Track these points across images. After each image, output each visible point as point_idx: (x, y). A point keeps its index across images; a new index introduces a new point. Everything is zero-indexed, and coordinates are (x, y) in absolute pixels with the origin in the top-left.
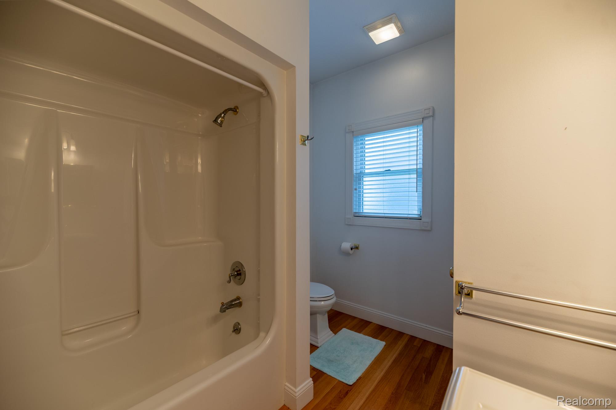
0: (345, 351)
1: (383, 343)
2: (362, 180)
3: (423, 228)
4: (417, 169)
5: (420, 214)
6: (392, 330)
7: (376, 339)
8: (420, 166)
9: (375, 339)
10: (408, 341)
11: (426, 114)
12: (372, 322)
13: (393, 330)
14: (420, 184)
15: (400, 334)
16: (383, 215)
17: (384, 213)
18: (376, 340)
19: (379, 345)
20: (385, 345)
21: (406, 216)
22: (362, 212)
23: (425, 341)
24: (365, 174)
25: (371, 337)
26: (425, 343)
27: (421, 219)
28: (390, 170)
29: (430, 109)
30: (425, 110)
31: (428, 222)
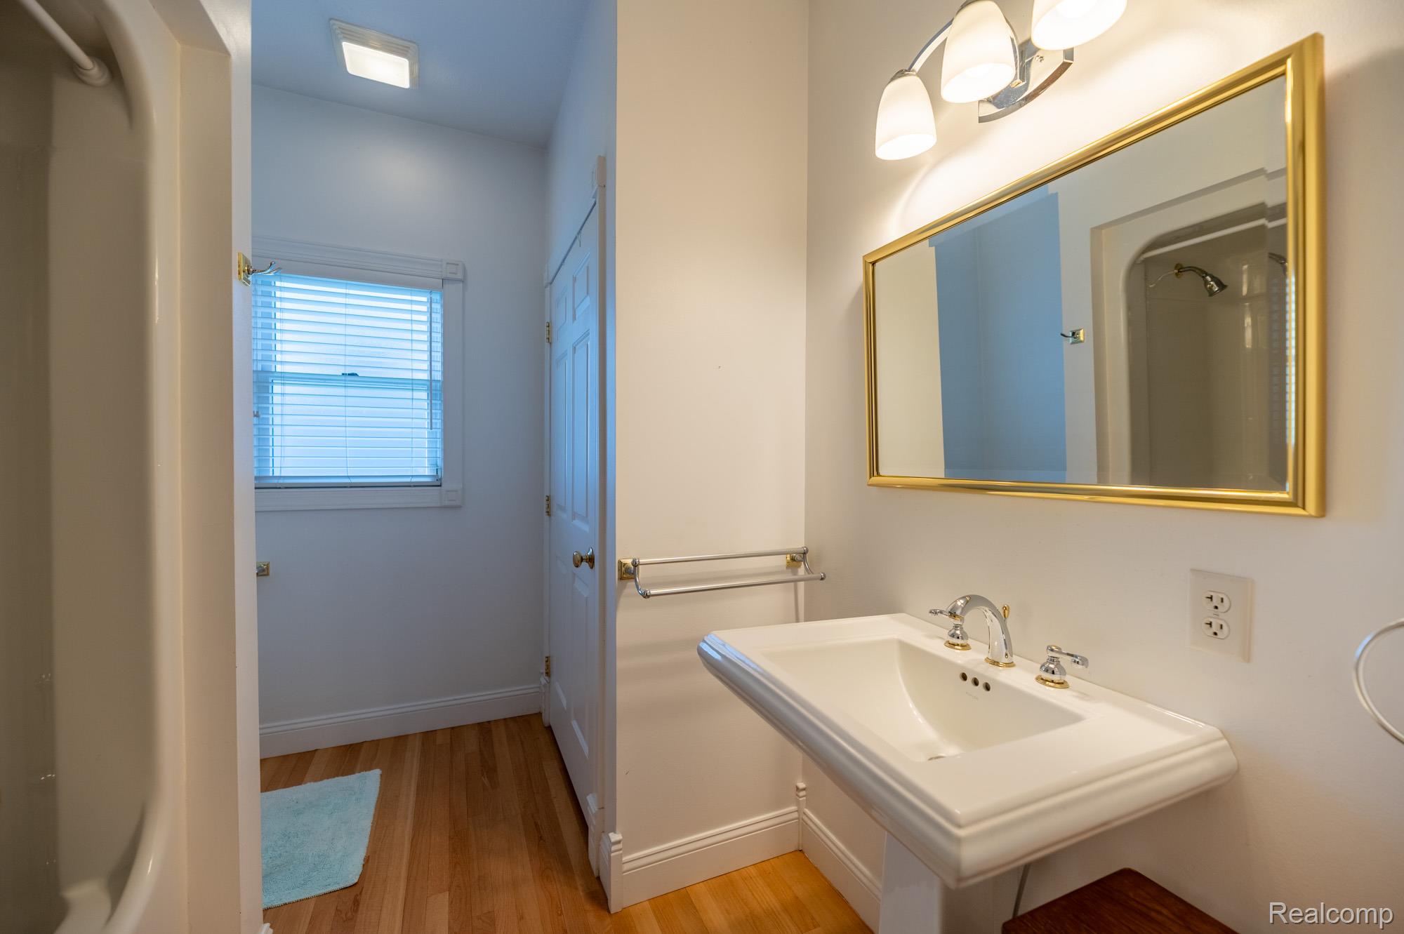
0: (289, 837)
1: (376, 773)
2: (270, 391)
3: (447, 503)
4: (431, 381)
5: (435, 474)
6: (376, 743)
7: (354, 773)
8: (438, 376)
9: (351, 774)
10: (423, 744)
11: (450, 273)
12: (317, 750)
13: (378, 740)
14: (438, 413)
15: (399, 742)
16: (347, 481)
17: (348, 477)
18: (353, 775)
19: (369, 782)
20: (381, 775)
21: (408, 480)
22: (271, 475)
23: (453, 728)
24: (275, 374)
25: (338, 776)
26: (455, 732)
27: (440, 486)
28: (356, 375)
29: (458, 265)
30: (448, 263)
31: (456, 491)
